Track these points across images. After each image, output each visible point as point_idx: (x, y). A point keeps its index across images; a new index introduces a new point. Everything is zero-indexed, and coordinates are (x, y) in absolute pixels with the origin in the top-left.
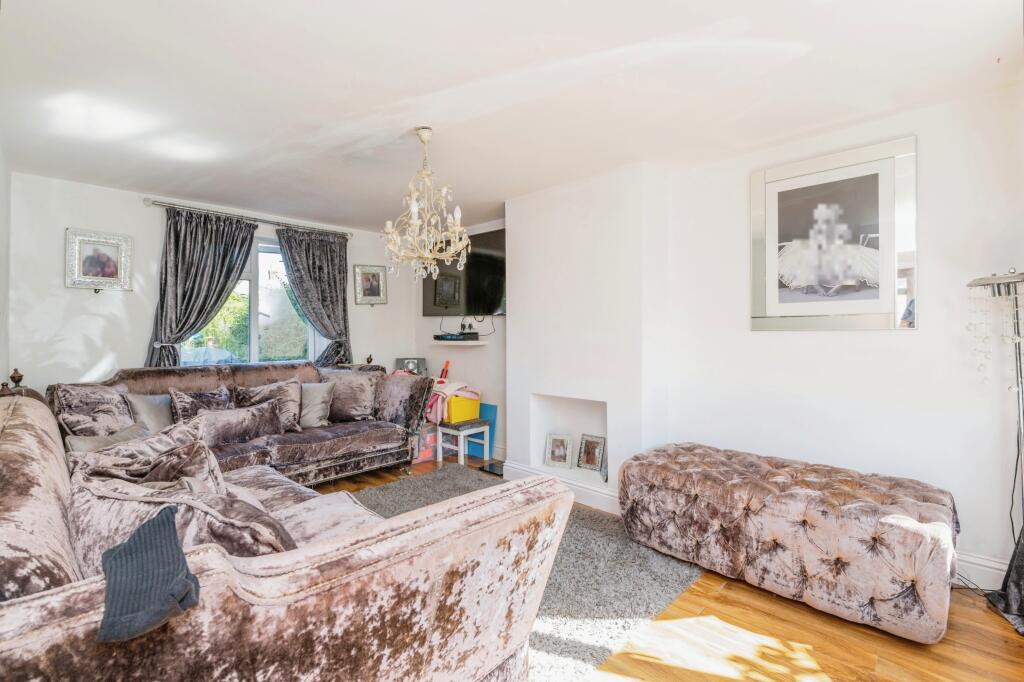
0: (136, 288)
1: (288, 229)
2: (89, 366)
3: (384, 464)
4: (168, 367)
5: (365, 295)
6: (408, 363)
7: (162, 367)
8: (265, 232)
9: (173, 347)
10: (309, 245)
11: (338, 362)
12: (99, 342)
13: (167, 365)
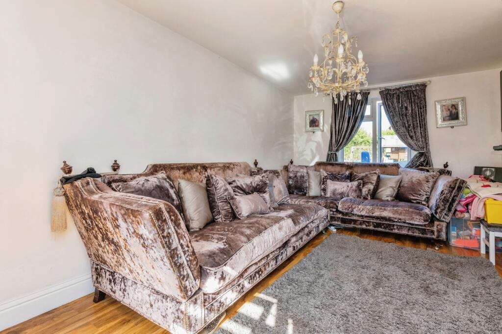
0: (325, 130)
1: (388, 90)
2: (312, 160)
3: (410, 233)
4: (333, 162)
5: (444, 120)
6: (486, 170)
7: (331, 162)
8: (375, 95)
9: (335, 154)
10: (399, 96)
11: (419, 165)
12: (315, 151)
13: (332, 162)
